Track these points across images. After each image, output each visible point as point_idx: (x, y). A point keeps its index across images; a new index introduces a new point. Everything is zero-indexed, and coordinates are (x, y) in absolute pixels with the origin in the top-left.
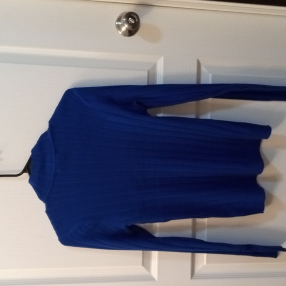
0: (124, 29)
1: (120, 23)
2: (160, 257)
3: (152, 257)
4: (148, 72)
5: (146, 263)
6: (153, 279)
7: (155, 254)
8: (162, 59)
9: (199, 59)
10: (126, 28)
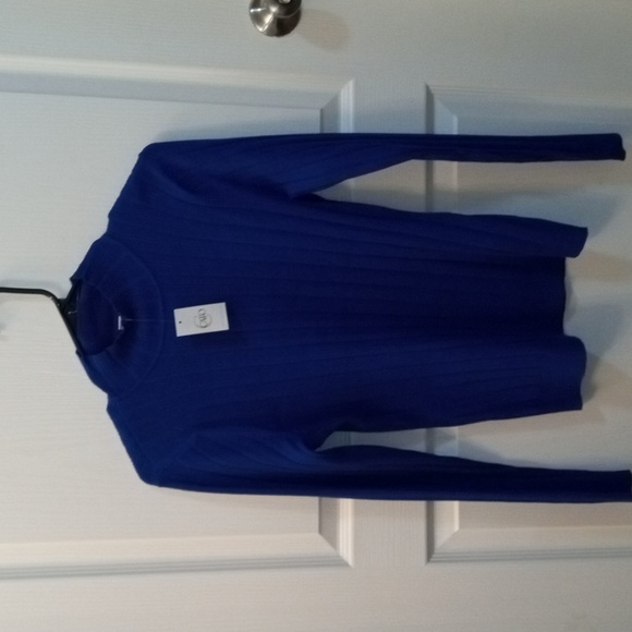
0: (268, 19)
1: (259, 10)
2: (357, 513)
3: (341, 514)
4: (322, 110)
5: (327, 528)
6: (342, 563)
7: (346, 506)
8: (351, 84)
9: (429, 84)
10: (274, 14)
